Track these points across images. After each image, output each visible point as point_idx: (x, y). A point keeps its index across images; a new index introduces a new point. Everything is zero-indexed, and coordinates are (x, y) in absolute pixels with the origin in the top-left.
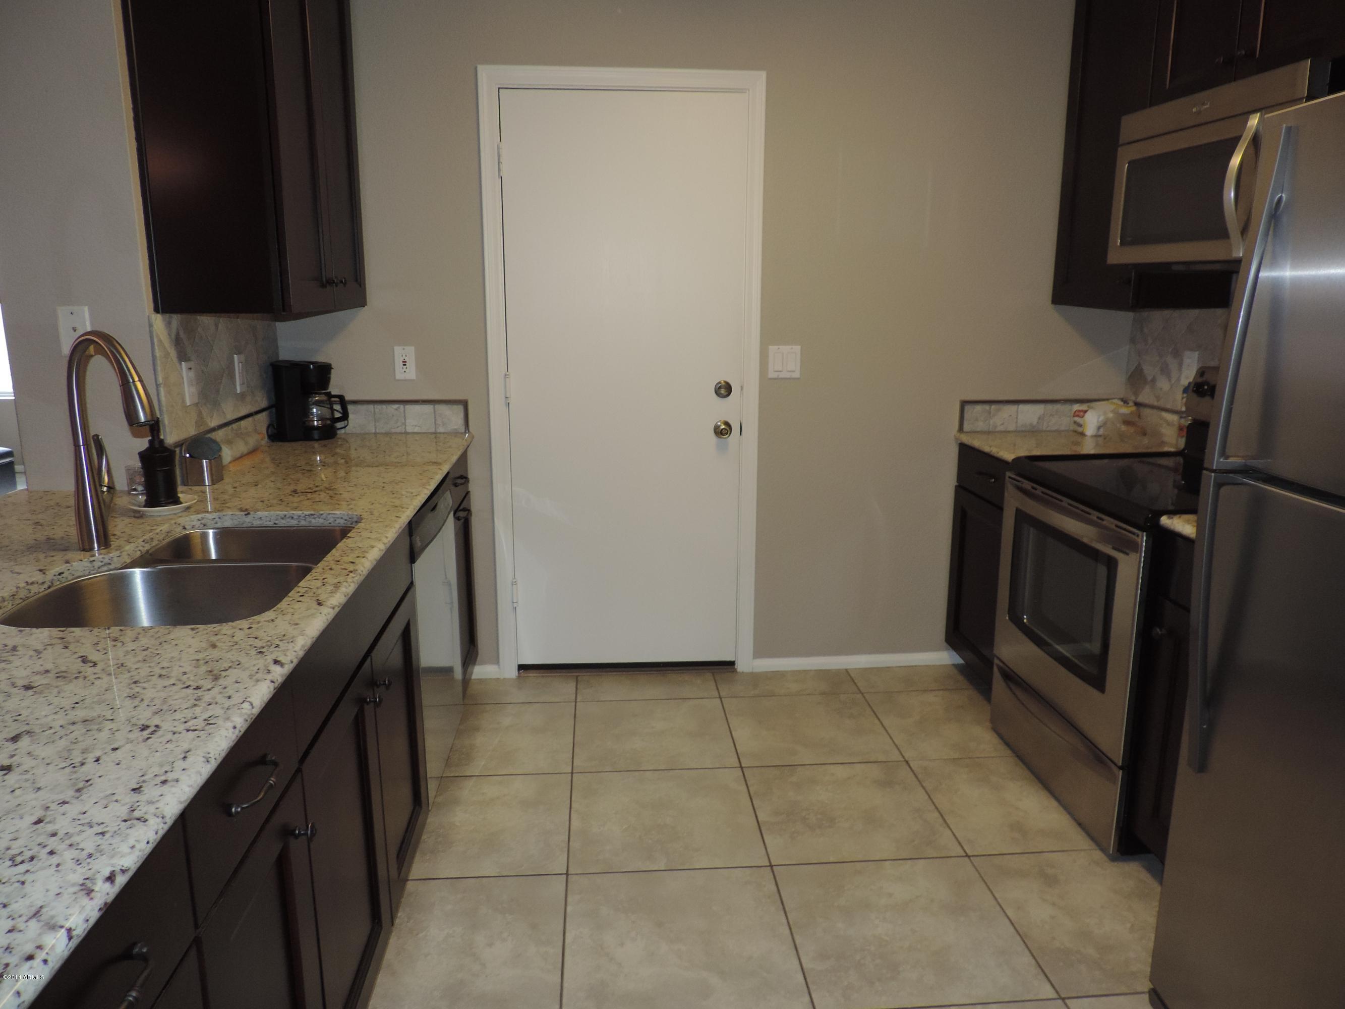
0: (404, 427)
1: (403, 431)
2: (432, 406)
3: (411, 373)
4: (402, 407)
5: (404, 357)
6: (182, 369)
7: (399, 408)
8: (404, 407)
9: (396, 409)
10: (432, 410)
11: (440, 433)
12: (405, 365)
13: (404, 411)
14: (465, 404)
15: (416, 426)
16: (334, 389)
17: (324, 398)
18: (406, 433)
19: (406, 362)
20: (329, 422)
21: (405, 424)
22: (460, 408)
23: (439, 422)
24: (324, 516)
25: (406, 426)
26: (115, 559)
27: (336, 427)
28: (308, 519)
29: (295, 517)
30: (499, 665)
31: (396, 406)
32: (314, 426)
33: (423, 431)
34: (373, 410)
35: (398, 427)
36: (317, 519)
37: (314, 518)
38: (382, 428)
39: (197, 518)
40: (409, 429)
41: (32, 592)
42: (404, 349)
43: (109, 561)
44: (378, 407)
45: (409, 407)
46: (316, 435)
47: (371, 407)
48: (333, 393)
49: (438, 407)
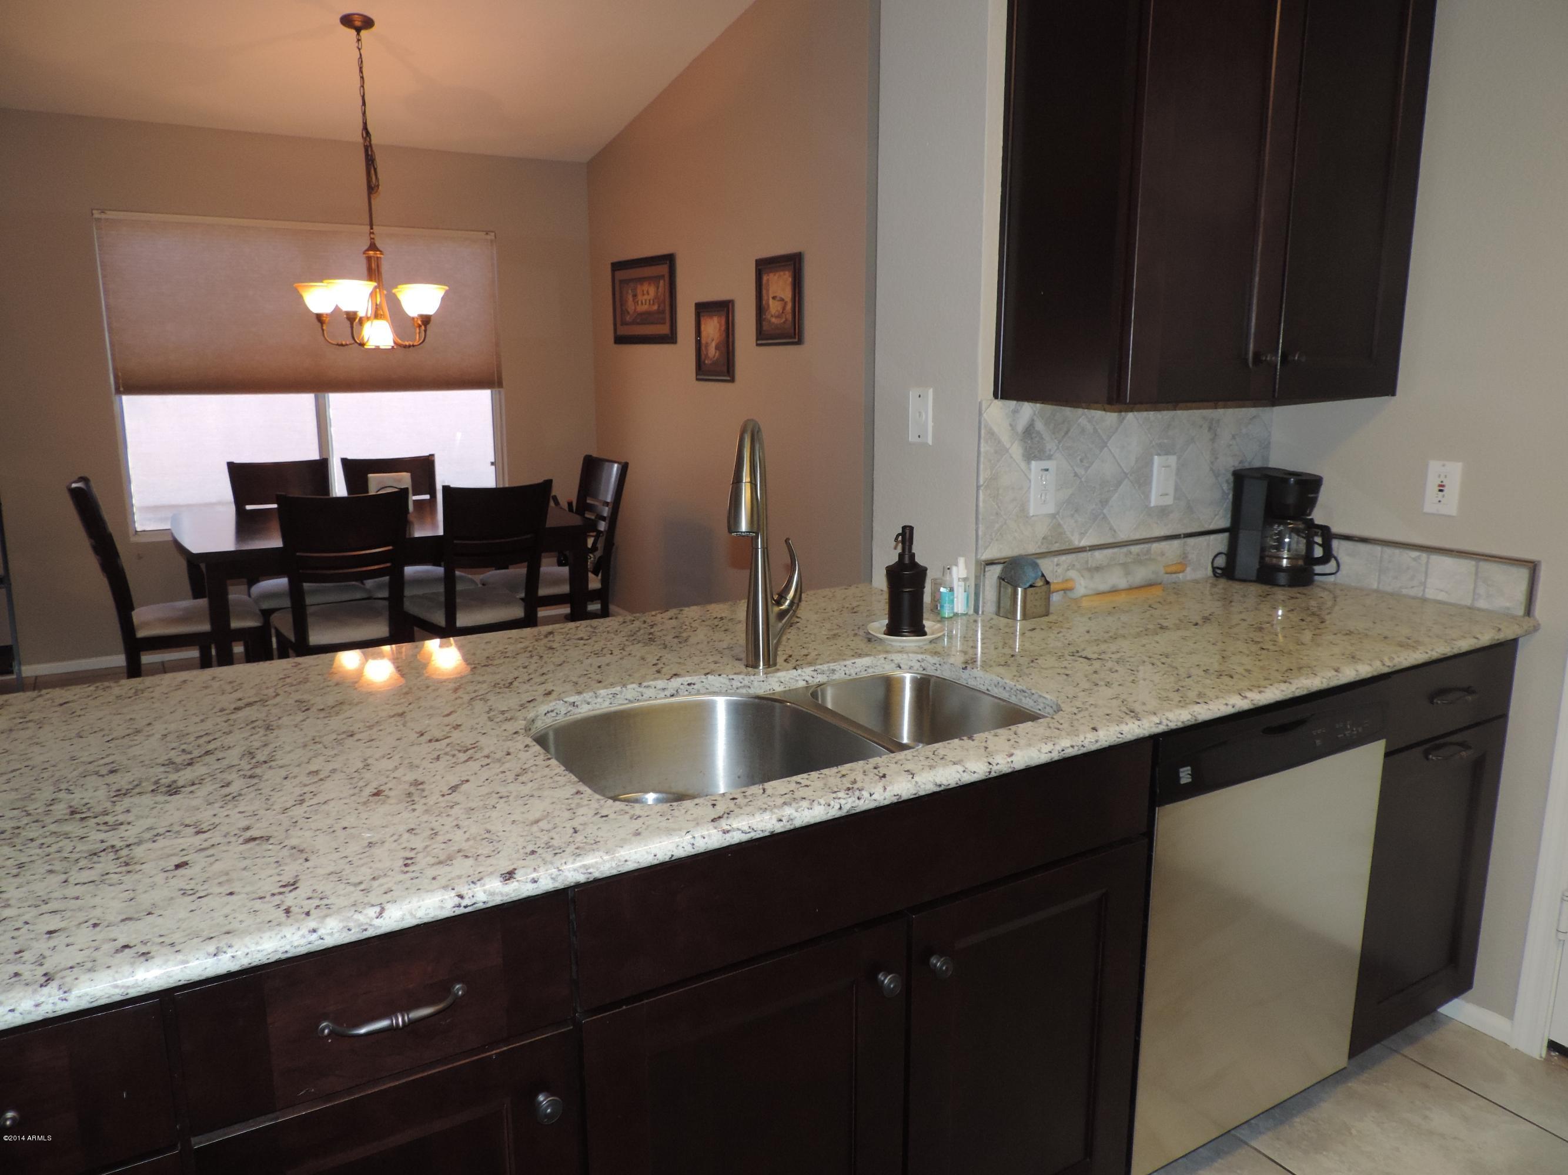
0: (1422, 588)
1: (1420, 595)
2: (1473, 563)
3: (1451, 504)
4: (1424, 556)
5: (1442, 478)
6: (1030, 470)
7: (1419, 557)
8: (1428, 558)
9: (1414, 559)
10: (1473, 569)
11: (1479, 610)
12: (1441, 491)
13: (1428, 562)
14: (1533, 567)
15: (1442, 591)
16: (1318, 516)
17: (1301, 526)
18: (1424, 600)
19: (1443, 486)
20: (1301, 562)
21: (1424, 584)
22: (1524, 574)
23: (1482, 590)
24: (1035, 697)
25: (1425, 587)
26: (756, 683)
27: (1313, 570)
28: (1019, 696)
29: (1007, 689)
30: (1512, 1020)
31: (1415, 554)
32: (1282, 566)
33: (1453, 601)
34: (1379, 555)
35: (1413, 587)
36: (1028, 699)
37: (1025, 697)
38: (1390, 585)
39: (916, 659)
40: (1430, 594)
41: (645, 696)
42: (1444, 465)
43: (749, 684)
44: (1388, 551)
45: (1436, 559)
46: (1282, 578)
47: (1378, 549)
48: (1317, 522)
49: (1485, 566)
